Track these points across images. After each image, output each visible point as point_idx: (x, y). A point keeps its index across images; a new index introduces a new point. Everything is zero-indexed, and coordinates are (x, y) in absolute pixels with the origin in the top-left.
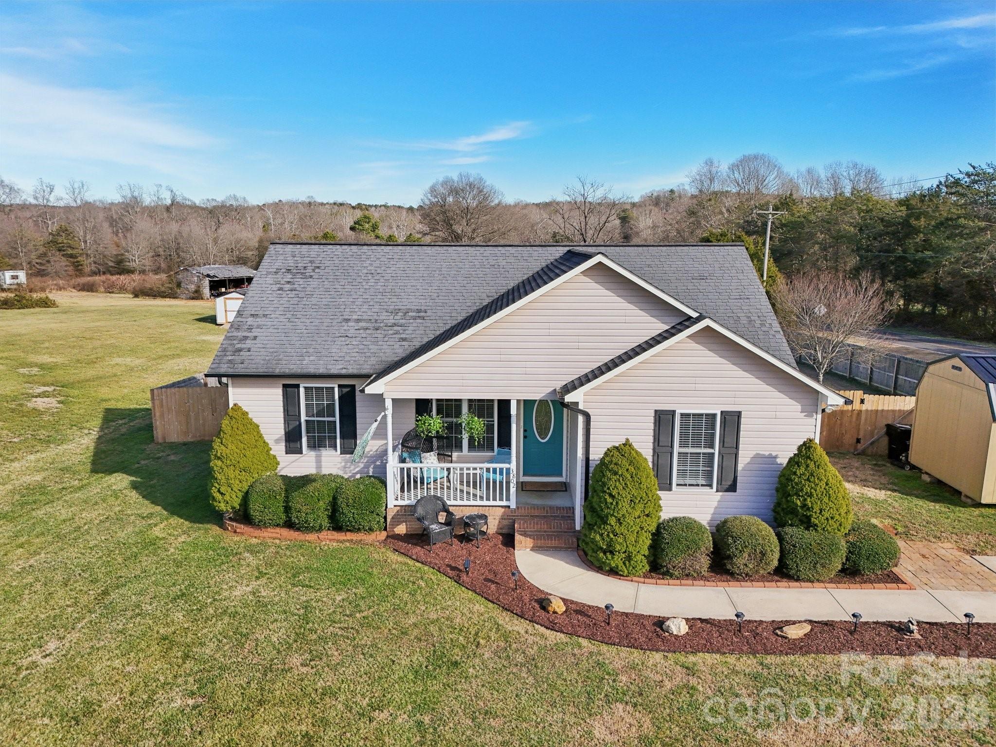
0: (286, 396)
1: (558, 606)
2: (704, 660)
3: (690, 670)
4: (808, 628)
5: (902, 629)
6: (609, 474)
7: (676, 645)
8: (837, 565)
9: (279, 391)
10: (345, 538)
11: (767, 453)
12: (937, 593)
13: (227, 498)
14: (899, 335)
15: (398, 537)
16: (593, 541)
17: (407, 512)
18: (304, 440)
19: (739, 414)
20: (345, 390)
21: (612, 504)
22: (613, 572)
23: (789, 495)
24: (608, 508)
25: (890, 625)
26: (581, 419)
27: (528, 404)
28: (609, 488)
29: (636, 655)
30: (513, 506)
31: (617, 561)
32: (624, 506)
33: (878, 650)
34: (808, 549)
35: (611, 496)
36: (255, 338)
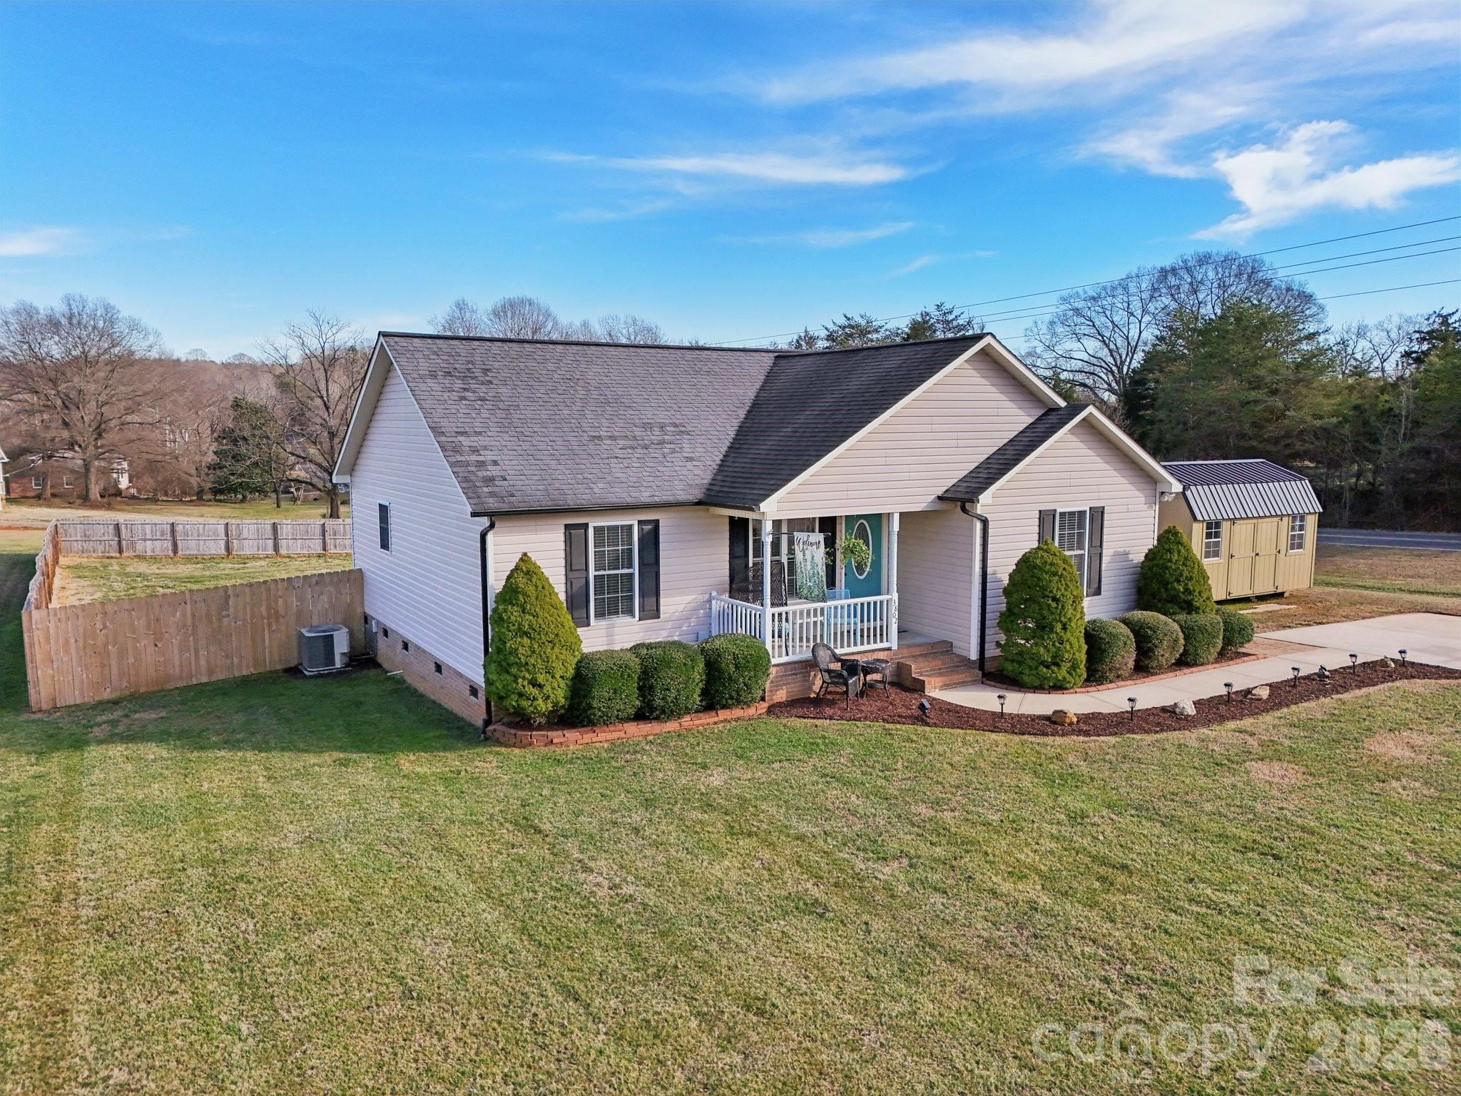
0: (569, 541)
1: (1071, 719)
6: (1047, 577)
7: (1201, 723)
9: (559, 536)
10: (716, 719)
11: (1122, 550)
13: (547, 689)
15: (779, 705)
18: (592, 605)
19: (1102, 510)
20: (647, 528)
21: (1056, 608)
23: (1168, 583)
24: (1052, 613)
26: (977, 525)
27: (908, 518)
28: (1051, 592)
30: (894, 647)
31: (1062, 673)
34: (1200, 635)
35: (1055, 599)
36: (495, 463)
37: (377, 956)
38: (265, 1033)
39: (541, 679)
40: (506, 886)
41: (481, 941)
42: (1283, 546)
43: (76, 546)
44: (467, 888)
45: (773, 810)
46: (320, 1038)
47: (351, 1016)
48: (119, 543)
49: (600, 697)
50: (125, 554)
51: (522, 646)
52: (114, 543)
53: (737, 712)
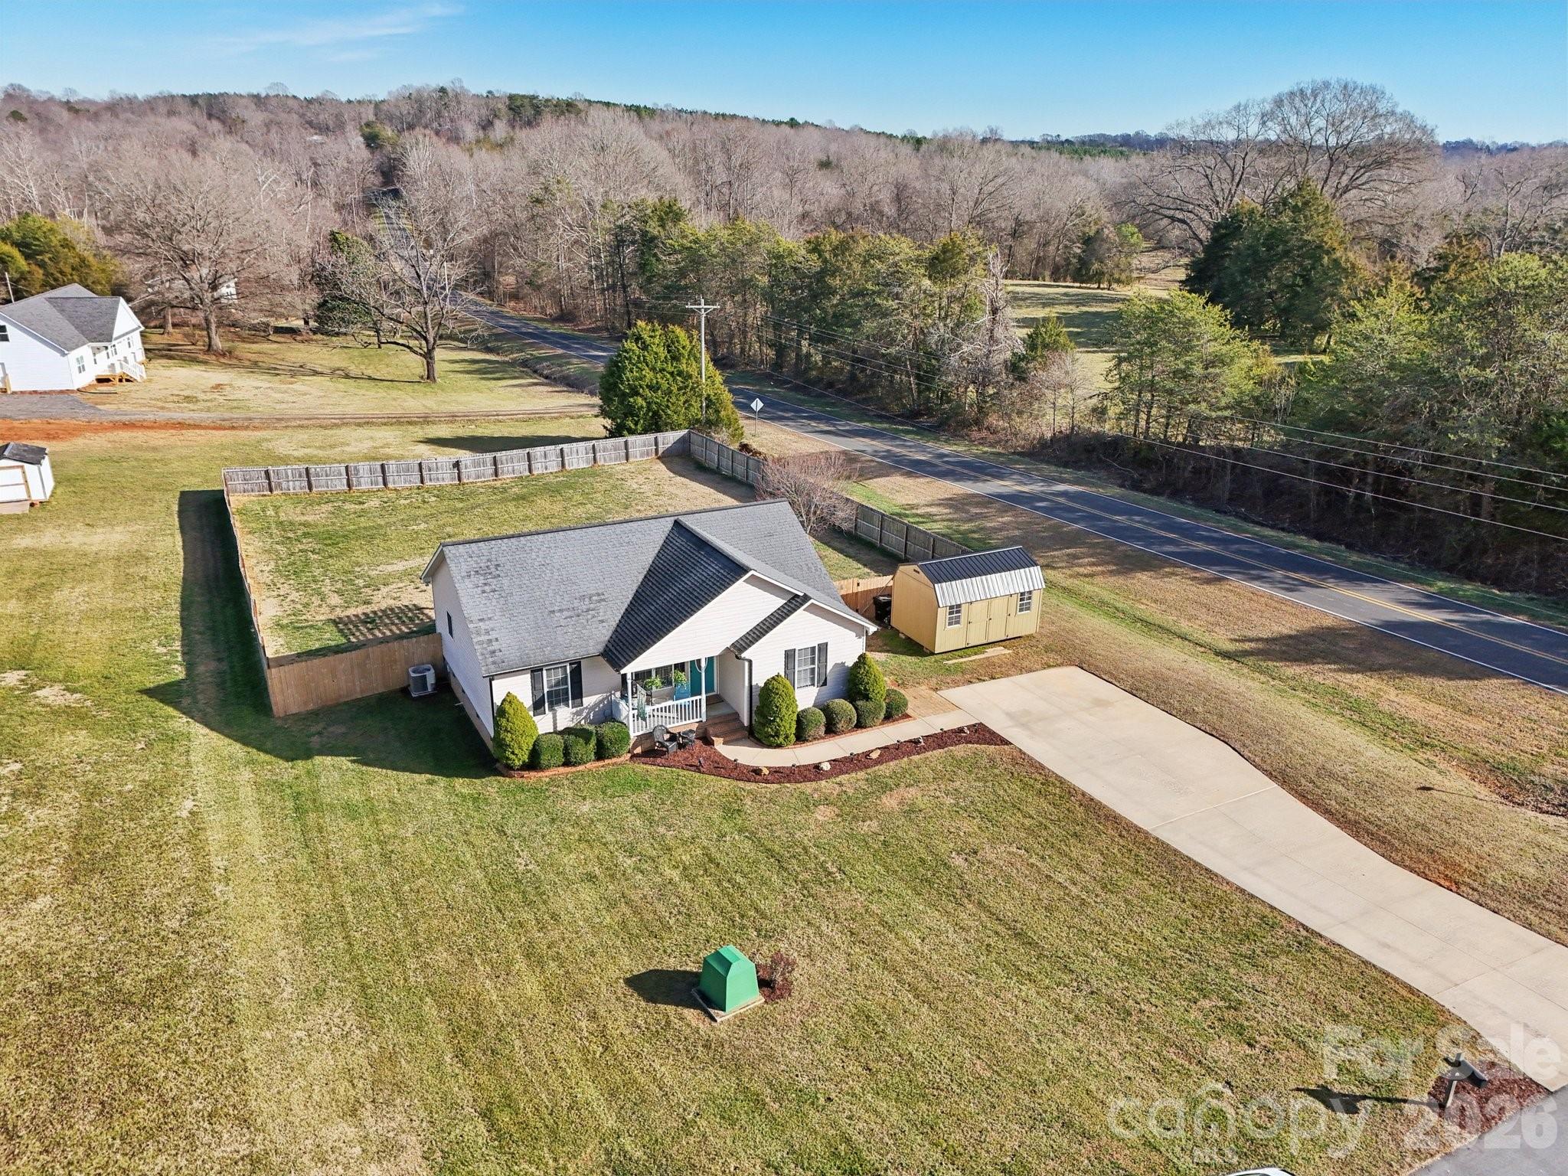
0: (533, 678)
1: (766, 771)
2: (843, 778)
3: (840, 784)
4: (879, 752)
5: (916, 742)
7: (828, 775)
8: (882, 716)
9: (528, 676)
11: (841, 663)
12: (927, 719)
14: (827, 420)
15: (637, 755)
16: (767, 732)
17: (641, 739)
18: (546, 705)
19: (827, 644)
20: (574, 668)
21: (783, 703)
22: (779, 746)
23: (855, 684)
25: (910, 741)
26: (747, 664)
27: (710, 660)
29: (814, 784)
30: (704, 720)
32: (784, 710)
33: (909, 754)
34: (870, 712)
36: (497, 640)
37: (440, 891)
38: (406, 918)
39: (516, 752)
40: (487, 862)
41: (474, 887)
42: (1012, 611)
43: (240, 487)
44: (474, 862)
45: (601, 828)
46: (422, 921)
47: (431, 913)
48: (270, 484)
49: (544, 759)
50: (275, 492)
51: (508, 737)
52: (266, 485)
53: (614, 760)
